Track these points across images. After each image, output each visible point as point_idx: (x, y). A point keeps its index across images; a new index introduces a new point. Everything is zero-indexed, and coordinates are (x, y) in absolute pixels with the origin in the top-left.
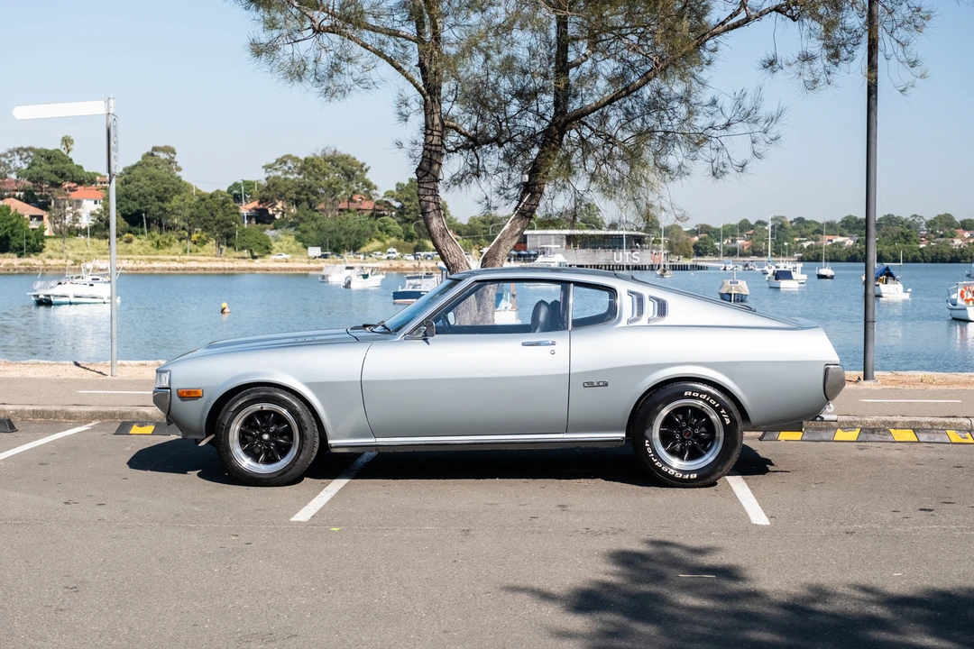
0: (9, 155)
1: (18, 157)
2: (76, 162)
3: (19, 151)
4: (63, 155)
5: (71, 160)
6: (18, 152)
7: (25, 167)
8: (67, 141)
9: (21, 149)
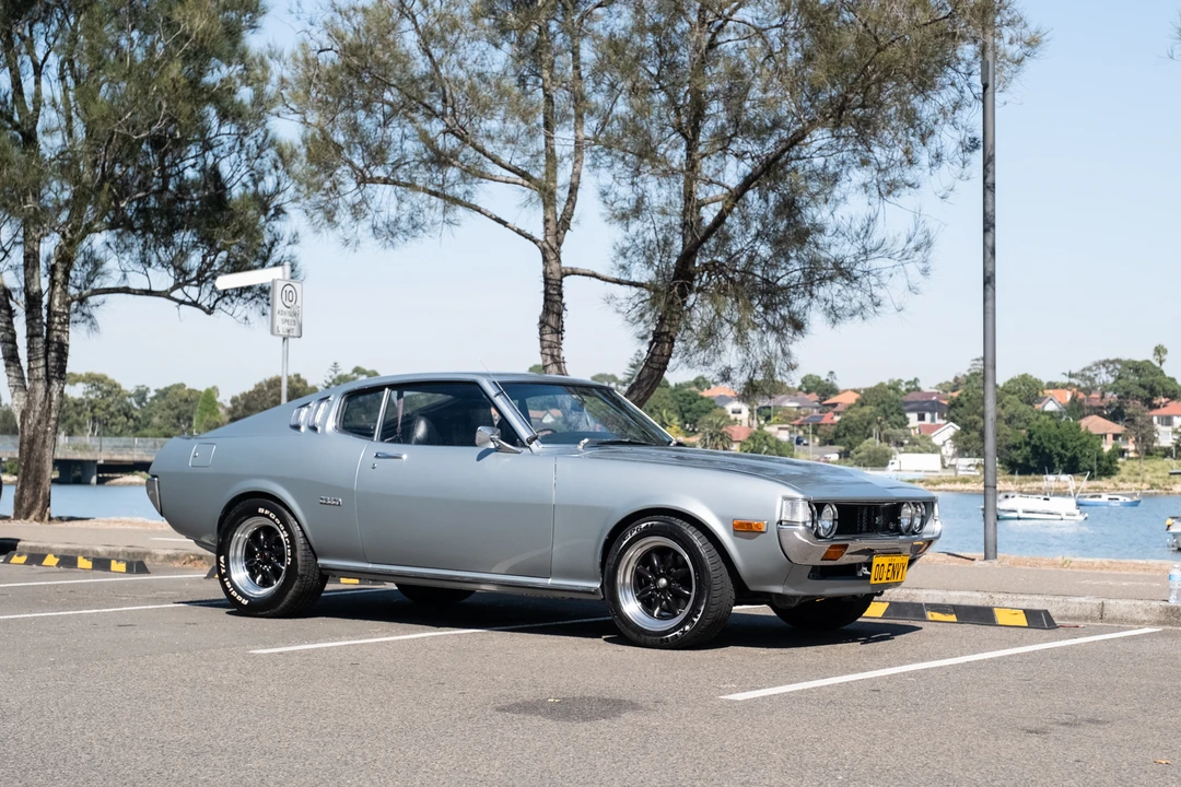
0: (1094, 368)
1: (1103, 370)
2: (1168, 373)
3: (1104, 363)
4: (1155, 367)
5: (1162, 372)
6: (1104, 365)
7: (1111, 380)
8: (1159, 351)
9: (1108, 361)
